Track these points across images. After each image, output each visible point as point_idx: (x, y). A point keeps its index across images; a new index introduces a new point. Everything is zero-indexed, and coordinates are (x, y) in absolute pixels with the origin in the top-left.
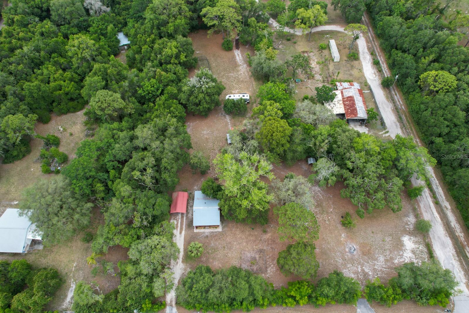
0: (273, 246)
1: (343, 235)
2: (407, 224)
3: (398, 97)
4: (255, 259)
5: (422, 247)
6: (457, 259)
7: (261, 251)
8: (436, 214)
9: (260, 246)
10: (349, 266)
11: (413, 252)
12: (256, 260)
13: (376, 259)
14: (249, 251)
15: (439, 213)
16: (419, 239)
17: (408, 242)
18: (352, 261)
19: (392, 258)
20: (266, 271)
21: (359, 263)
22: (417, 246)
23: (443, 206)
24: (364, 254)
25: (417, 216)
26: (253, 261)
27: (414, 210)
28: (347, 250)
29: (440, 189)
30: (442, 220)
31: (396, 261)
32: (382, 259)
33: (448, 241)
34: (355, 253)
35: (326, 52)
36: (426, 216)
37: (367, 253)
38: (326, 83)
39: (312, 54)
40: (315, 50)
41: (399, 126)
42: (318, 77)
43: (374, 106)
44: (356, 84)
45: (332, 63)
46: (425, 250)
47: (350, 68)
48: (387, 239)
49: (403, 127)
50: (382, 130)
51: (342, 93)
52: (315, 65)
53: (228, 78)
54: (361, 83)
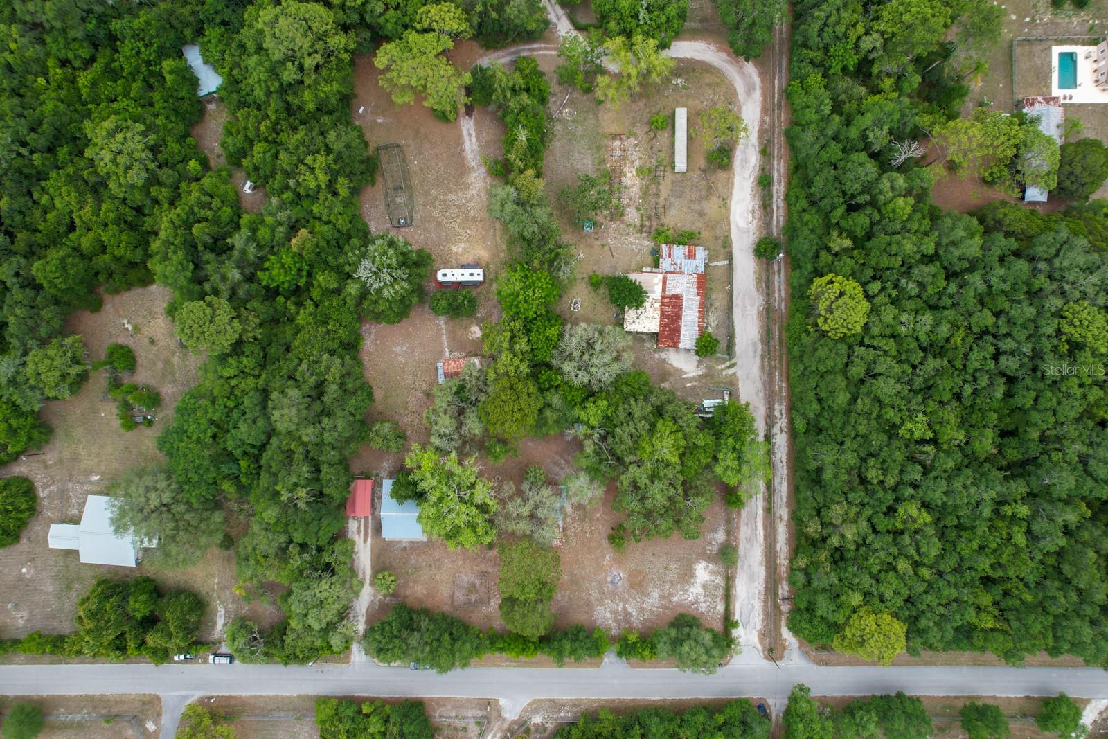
1: (607, 557)
2: (711, 544)
4: (474, 585)
5: (720, 581)
6: (762, 597)
7: (484, 574)
8: (761, 530)
9: (483, 567)
10: (606, 602)
11: (704, 586)
12: (475, 587)
13: (648, 595)
14: (466, 573)
15: (765, 528)
16: (720, 568)
17: (703, 571)
18: (613, 595)
19: (671, 594)
20: (489, 603)
21: (622, 600)
22: (713, 578)
23: (778, 515)
24: (632, 586)
25: (728, 533)
26: (471, 588)
27: (729, 521)
28: (609, 579)
29: (785, 484)
30: (766, 538)
31: (675, 599)
32: (656, 594)
33: (761, 573)
34: (620, 583)
35: (663, 137)
36: (744, 532)
37: (638, 584)
38: (644, 235)
39: (632, 141)
40: (641, 130)
41: (759, 352)
42: (632, 216)
43: (725, 303)
44: (701, 253)
45: (669, 177)
46: (723, 584)
47: (704, 193)
48: (673, 566)
49: (767, 355)
50: (724, 361)
51: (664, 282)
52: (631, 179)
53: (445, 206)
54: (717, 238)
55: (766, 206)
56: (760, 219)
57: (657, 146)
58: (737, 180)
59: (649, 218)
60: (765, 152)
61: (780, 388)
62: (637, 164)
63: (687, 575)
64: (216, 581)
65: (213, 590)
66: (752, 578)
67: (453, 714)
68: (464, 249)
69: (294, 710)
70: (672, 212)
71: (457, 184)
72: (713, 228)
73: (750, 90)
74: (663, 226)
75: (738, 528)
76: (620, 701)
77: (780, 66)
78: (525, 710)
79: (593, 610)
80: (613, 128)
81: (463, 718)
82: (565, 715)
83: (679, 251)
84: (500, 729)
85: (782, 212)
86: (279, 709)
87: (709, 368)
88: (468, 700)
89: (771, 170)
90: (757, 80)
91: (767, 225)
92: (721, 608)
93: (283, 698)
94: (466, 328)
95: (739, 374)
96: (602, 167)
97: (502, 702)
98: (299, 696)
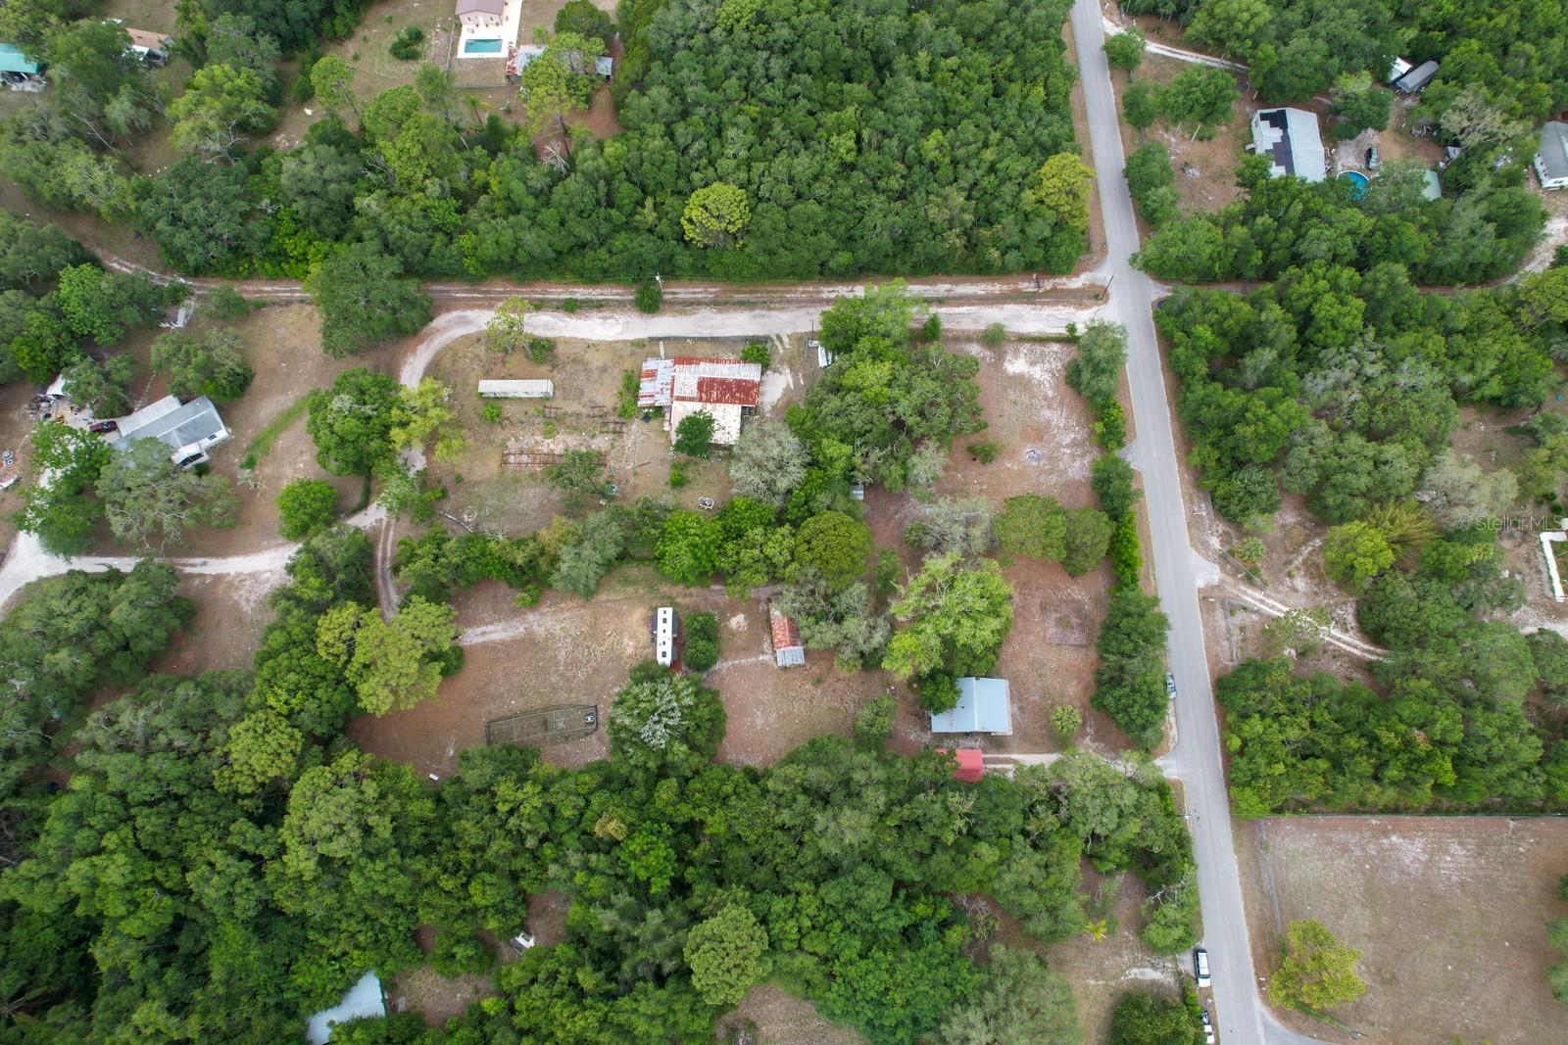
0: (1034, 586)
1: (1008, 465)
2: (984, 358)
3: (683, 292)
4: (1059, 620)
5: (1025, 348)
6: (1039, 307)
7: (1044, 608)
8: (964, 309)
9: (1035, 609)
10: (1062, 466)
11: (1033, 364)
12: (1061, 619)
13: (1049, 422)
14: (1045, 630)
15: (961, 305)
16: (1009, 349)
17: (1015, 365)
18: (1053, 459)
19: (1046, 398)
20: (1079, 601)
21: (1058, 449)
22: (1022, 355)
23: (946, 294)
24: (1040, 439)
25: (969, 339)
26: (1063, 623)
27: (957, 339)
28: (1034, 463)
29: (911, 287)
30: (973, 304)
31: (1050, 393)
32: (1047, 413)
33: (1011, 309)
34: (1038, 452)
35: (509, 410)
36: (968, 325)
37: (1039, 433)
38: (624, 429)
39: (512, 445)
40: (499, 434)
41: (764, 312)
42: (601, 443)
43: (707, 345)
44: (649, 365)
45: (559, 403)
46: (1028, 345)
47: (581, 367)
48: (1012, 396)
49: (766, 305)
50: (773, 345)
51: (683, 399)
52: (559, 444)
53: (573, 663)
54: (633, 354)
55: (599, 306)
56: (613, 311)
57: (520, 416)
58: (567, 334)
59: (606, 424)
60: (539, 306)
61: (803, 292)
62: (539, 438)
63: (1022, 382)
64: (1093, 982)
65: (1106, 986)
66: (1019, 317)
67: (1226, 643)
68: (630, 639)
69: (1256, 859)
70: (600, 400)
71: (545, 649)
72: (621, 357)
73: (466, 322)
74: (615, 409)
75: (963, 331)
76: (1178, 449)
77: (442, 291)
78: (1206, 557)
79: (1074, 482)
80: (494, 464)
81: (1228, 630)
82: (1204, 510)
83: (646, 387)
84: (1235, 586)
85: (606, 291)
86: (1259, 881)
87: (782, 361)
88: (1205, 626)
89: (558, 300)
90: (454, 314)
91: (620, 305)
92: (1056, 347)
93: (1243, 875)
94: (733, 634)
95: (789, 331)
96: (540, 477)
97: (1200, 583)
98: (1237, 852)
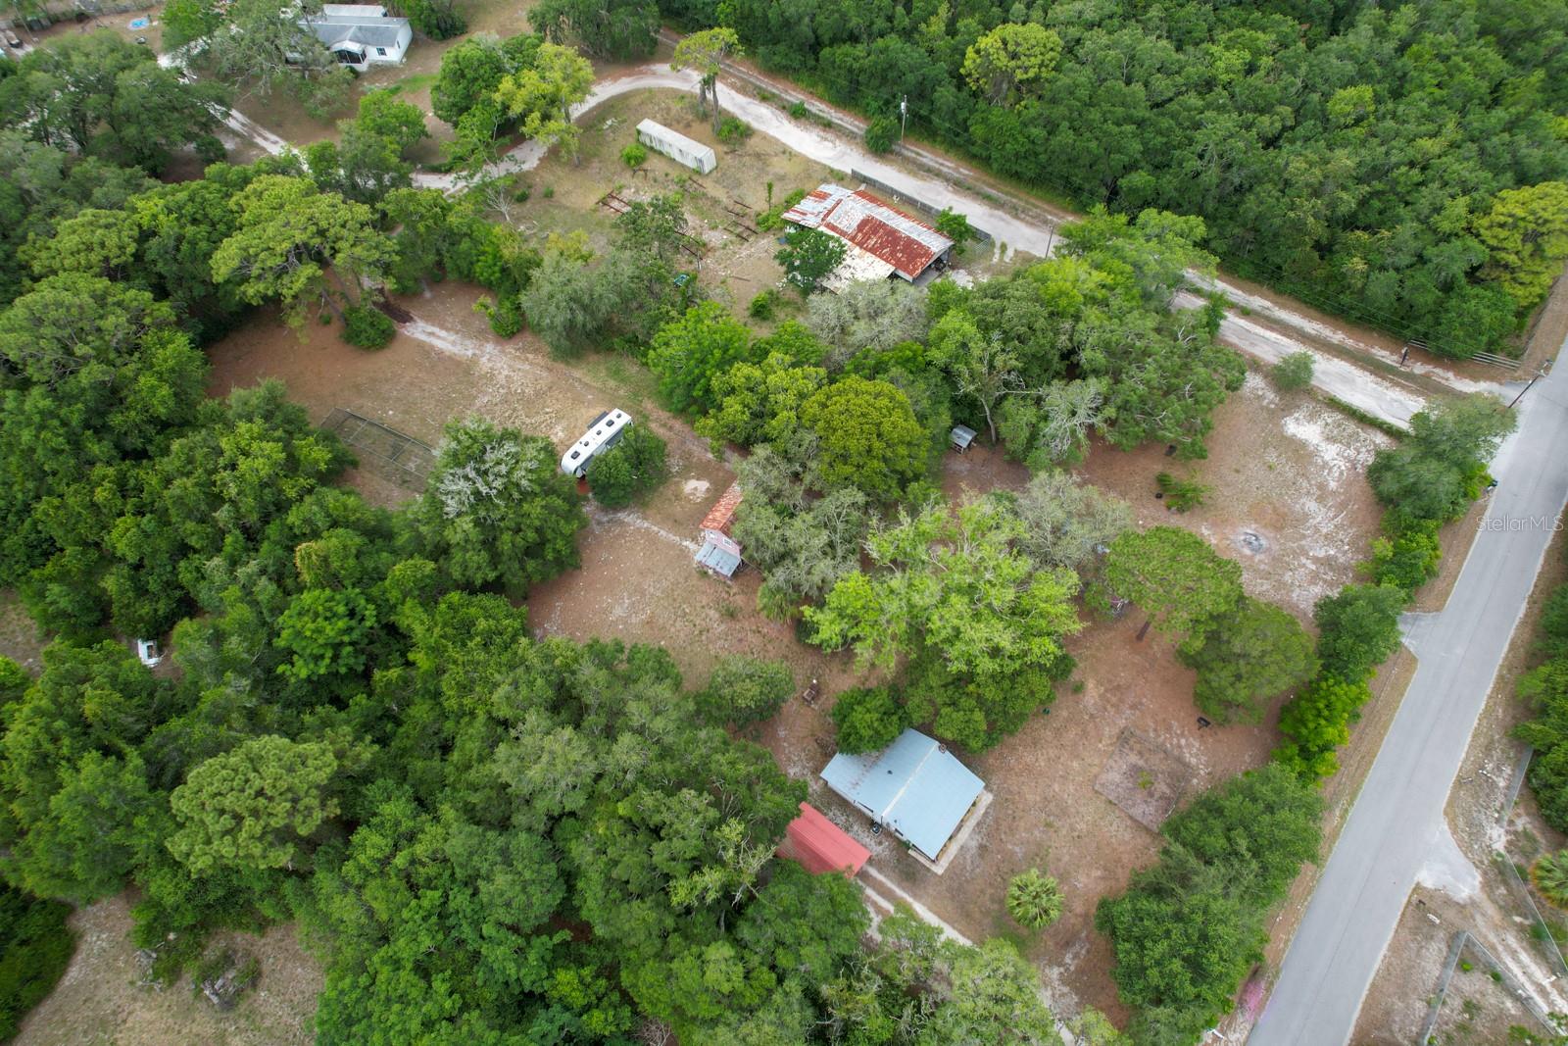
0: (1130, 699)
2: (1259, 398)
3: (929, 157)
4: (1137, 770)
5: (1331, 417)
6: (1386, 384)
8: (1271, 335)
9: (1108, 731)
10: (1288, 577)
11: (1330, 439)
12: (1140, 769)
13: (1306, 516)
14: (1104, 769)
17: (1301, 428)
18: (1280, 562)
19: (1322, 487)
20: (1187, 765)
21: (1296, 554)
22: (1321, 423)
23: (1257, 308)
24: (1278, 527)
25: (1255, 369)
26: (1140, 778)
28: (1247, 551)
31: (1333, 485)
32: (1311, 505)
33: (1345, 366)
34: (1263, 542)
35: (654, 166)
37: (1281, 521)
38: (751, 239)
39: (628, 193)
40: (624, 179)
44: (828, 189)
45: (708, 182)
49: (1015, 212)
51: (834, 228)
54: (824, 180)
55: (828, 125)
56: (838, 137)
57: (659, 175)
58: (772, 132)
59: (736, 224)
60: (766, 97)
66: (1347, 380)
67: (1420, 1007)
70: (750, 201)
71: (473, 385)
72: (809, 177)
74: (757, 215)
75: (1252, 355)
78: (1466, 849)
79: (1295, 608)
80: (593, 199)
81: (1439, 991)
83: (806, 205)
84: (1496, 928)
87: (987, 270)
88: (1395, 948)
89: (790, 102)
91: (849, 136)
92: (1379, 437)
94: (678, 497)
95: (1021, 247)
97: (1428, 878)
